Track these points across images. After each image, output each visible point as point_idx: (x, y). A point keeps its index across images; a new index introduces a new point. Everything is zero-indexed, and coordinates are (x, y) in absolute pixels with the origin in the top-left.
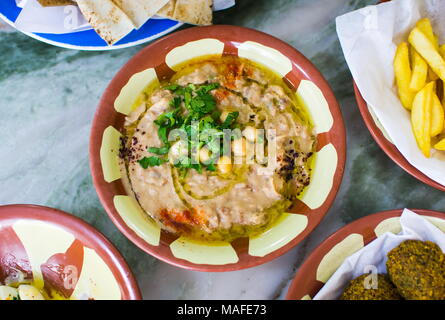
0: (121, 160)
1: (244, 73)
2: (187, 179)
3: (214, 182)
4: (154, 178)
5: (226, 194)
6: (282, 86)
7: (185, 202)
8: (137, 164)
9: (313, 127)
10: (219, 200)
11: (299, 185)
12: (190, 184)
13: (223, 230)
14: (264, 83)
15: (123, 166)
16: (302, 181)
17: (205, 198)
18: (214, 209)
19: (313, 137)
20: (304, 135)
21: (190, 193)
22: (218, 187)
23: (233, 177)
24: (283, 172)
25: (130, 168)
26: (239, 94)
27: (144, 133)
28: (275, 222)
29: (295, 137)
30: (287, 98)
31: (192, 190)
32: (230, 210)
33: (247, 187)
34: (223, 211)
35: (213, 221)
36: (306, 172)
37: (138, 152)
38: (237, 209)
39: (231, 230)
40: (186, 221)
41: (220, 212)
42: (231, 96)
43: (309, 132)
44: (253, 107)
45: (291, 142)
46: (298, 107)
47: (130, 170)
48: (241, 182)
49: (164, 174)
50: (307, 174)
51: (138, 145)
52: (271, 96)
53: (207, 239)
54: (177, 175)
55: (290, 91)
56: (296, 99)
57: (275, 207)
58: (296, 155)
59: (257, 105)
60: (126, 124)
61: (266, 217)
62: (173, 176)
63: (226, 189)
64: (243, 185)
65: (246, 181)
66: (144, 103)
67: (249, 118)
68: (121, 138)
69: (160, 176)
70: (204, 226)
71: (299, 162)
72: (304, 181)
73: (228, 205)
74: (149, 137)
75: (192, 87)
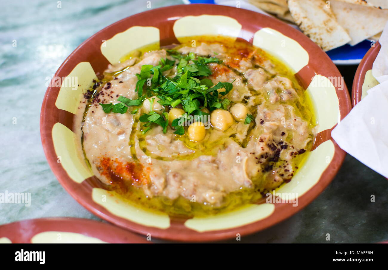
0: (84, 100)
1: (253, 59)
2: (148, 136)
3: (177, 147)
4: (112, 124)
5: (185, 162)
6: (291, 80)
7: (134, 156)
8: (100, 107)
9: (314, 126)
10: (175, 165)
11: (277, 178)
12: (149, 141)
13: (167, 199)
14: (272, 72)
15: (84, 106)
16: (282, 175)
17: (160, 158)
18: (164, 171)
19: (311, 135)
20: (301, 130)
21: (144, 150)
22: (179, 154)
23: (201, 148)
24: (263, 160)
25: (90, 110)
26: (240, 74)
27: (121, 82)
28: (232, 210)
29: (289, 130)
30: (294, 92)
31: (148, 148)
32: (183, 178)
33: (214, 162)
34: (174, 176)
35: (158, 184)
36: (291, 168)
37: (106, 97)
38: (191, 180)
39: (175, 202)
40: (126, 176)
41: (171, 177)
42: (231, 74)
43: (308, 129)
44: (252, 90)
45: (283, 134)
46: (303, 105)
47: (89, 111)
48: (208, 155)
49: (123, 124)
50: (291, 171)
51: (109, 91)
52: (276, 85)
53: (143, 204)
54: (138, 129)
55: (299, 87)
56: (304, 96)
57: (239, 193)
58: (285, 147)
59: (256, 88)
60: (107, 71)
61: (224, 199)
62: (133, 128)
63: (188, 157)
64: (210, 158)
65: (215, 155)
66: (135, 58)
67: (242, 97)
68: (94, 81)
69: (119, 124)
70: (145, 187)
71: (285, 155)
72: (286, 176)
73: (184, 173)
74: (125, 87)
75: (192, 57)
